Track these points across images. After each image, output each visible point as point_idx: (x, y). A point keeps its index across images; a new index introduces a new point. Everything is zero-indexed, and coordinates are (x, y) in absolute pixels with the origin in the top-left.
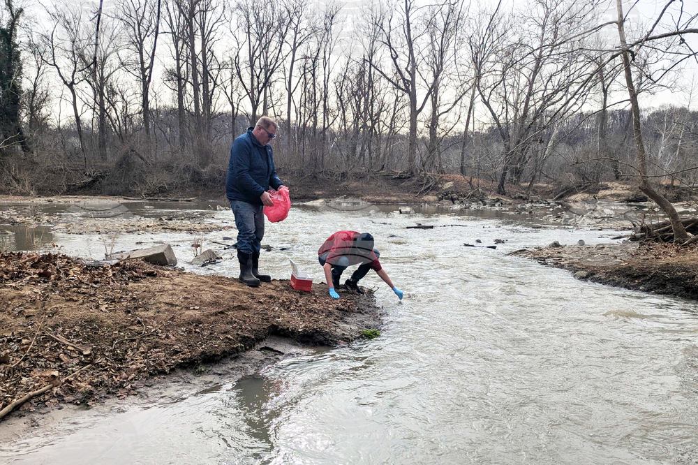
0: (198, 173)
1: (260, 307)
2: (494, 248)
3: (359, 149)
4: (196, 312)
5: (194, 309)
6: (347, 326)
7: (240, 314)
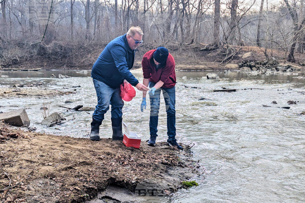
0: (43, 48)
1: (101, 163)
2: (288, 108)
3: (173, 26)
4: (51, 168)
5: (49, 165)
6: (171, 178)
7: (84, 169)
